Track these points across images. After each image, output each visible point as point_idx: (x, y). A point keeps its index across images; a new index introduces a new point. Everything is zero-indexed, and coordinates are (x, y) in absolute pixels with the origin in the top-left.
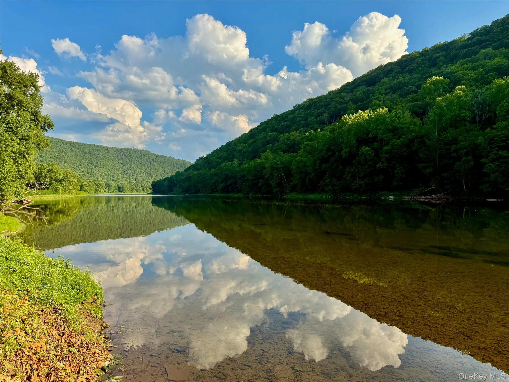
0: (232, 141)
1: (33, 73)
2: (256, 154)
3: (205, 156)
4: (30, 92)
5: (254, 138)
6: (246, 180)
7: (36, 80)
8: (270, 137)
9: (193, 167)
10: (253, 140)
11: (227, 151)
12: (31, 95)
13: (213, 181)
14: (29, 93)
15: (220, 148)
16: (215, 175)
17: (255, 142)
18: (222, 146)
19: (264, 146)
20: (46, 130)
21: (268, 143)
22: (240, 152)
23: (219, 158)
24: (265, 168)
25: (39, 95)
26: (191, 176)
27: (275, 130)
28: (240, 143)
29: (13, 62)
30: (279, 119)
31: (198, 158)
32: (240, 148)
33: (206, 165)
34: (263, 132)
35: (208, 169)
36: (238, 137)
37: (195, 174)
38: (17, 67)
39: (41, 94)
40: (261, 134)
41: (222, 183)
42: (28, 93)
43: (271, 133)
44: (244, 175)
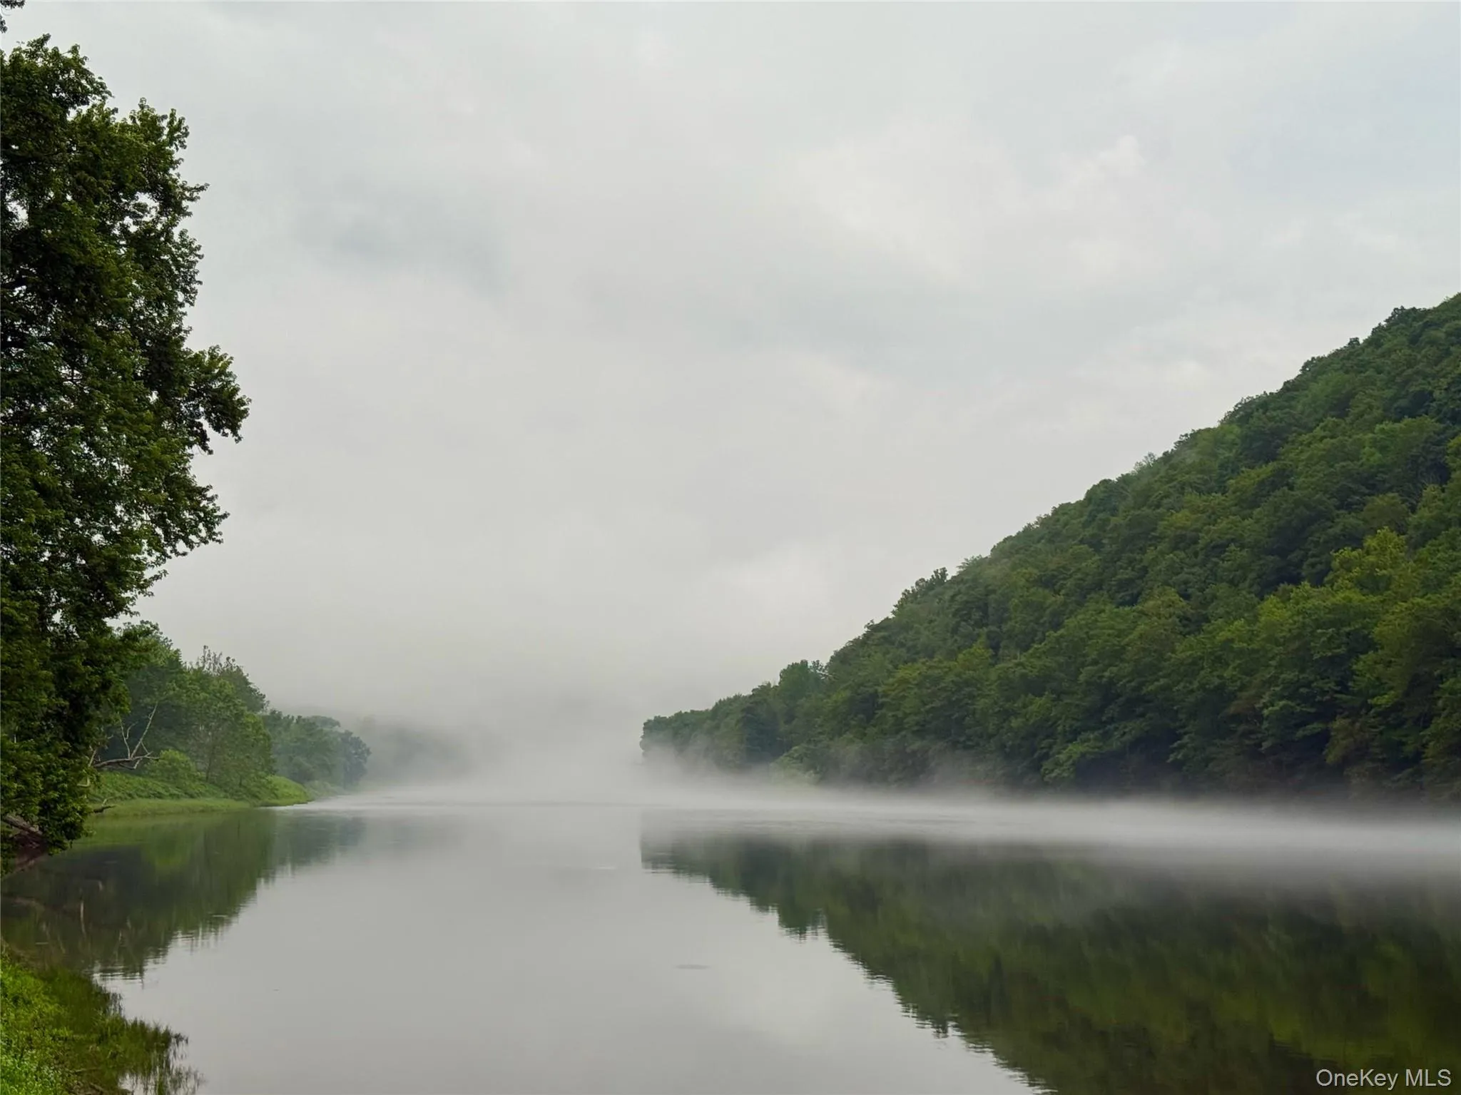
0: (1125, 479)
1: (158, 113)
2: (1294, 556)
3: (952, 573)
4: (128, 220)
5: (1272, 457)
6: (1236, 718)
7: (171, 153)
8: (1383, 449)
9: (886, 640)
10: (1266, 470)
11: (1096, 545)
12: (133, 240)
13: (1015, 723)
14: (124, 229)
15: (1044, 522)
16: (1035, 686)
17: (1281, 479)
18: (1056, 511)
19: (1346, 506)
20: (202, 439)
21: (1372, 484)
22: (1183, 541)
23: (1049, 582)
24: (1370, 645)
25: (176, 238)
26: (875, 695)
27: (1419, 405)
28: (1182, 489)
29: (75, 50)
30: (1440, 334)
31: (910, 585)
32: (1181, 518)
33: (965, 628)
34: (1330, 420)
35: (979, 648)
36: (1159, 455)
37: (904, 681)
38: (91, 82)
39: (190, 235)
40: (1318, 431)
41: (1073, 735)
42: (117, 232)
43: (1387, 426)
44: (1220, 688)
